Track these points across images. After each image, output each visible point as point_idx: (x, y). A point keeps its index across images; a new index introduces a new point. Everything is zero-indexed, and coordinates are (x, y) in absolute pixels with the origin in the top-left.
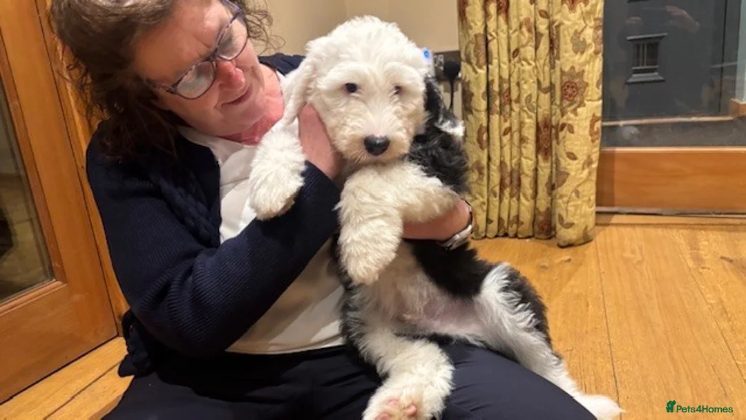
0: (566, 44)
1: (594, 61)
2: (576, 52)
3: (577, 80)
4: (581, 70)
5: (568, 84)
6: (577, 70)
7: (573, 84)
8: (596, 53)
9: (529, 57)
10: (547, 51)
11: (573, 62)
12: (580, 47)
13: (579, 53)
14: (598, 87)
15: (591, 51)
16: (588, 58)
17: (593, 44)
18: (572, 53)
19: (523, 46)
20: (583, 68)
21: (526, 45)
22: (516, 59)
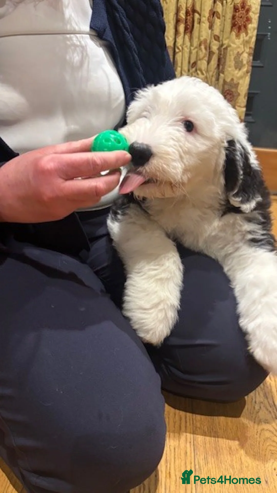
0: (230, 61)
1: (245, 78)
2: (236, 68)
3: (233, 90)
4: (237, 83)
5: (228, 92)
6: (235, 81)
7: (231, 92)
8: (247, 72)
9: (203, 69)
10: (216, 66)
11: (233, 75)
12: (239, 65)
13: (238, 69)
14: (245, 97)
15: (245, 69)
16: (242, 74)
17: (246, 66)
18: (233, 68)
19: (200, 60)
20: (238, 81)
21: (202, 59)
22: (194, 69)
